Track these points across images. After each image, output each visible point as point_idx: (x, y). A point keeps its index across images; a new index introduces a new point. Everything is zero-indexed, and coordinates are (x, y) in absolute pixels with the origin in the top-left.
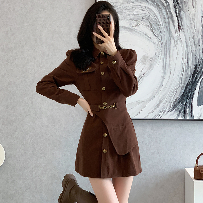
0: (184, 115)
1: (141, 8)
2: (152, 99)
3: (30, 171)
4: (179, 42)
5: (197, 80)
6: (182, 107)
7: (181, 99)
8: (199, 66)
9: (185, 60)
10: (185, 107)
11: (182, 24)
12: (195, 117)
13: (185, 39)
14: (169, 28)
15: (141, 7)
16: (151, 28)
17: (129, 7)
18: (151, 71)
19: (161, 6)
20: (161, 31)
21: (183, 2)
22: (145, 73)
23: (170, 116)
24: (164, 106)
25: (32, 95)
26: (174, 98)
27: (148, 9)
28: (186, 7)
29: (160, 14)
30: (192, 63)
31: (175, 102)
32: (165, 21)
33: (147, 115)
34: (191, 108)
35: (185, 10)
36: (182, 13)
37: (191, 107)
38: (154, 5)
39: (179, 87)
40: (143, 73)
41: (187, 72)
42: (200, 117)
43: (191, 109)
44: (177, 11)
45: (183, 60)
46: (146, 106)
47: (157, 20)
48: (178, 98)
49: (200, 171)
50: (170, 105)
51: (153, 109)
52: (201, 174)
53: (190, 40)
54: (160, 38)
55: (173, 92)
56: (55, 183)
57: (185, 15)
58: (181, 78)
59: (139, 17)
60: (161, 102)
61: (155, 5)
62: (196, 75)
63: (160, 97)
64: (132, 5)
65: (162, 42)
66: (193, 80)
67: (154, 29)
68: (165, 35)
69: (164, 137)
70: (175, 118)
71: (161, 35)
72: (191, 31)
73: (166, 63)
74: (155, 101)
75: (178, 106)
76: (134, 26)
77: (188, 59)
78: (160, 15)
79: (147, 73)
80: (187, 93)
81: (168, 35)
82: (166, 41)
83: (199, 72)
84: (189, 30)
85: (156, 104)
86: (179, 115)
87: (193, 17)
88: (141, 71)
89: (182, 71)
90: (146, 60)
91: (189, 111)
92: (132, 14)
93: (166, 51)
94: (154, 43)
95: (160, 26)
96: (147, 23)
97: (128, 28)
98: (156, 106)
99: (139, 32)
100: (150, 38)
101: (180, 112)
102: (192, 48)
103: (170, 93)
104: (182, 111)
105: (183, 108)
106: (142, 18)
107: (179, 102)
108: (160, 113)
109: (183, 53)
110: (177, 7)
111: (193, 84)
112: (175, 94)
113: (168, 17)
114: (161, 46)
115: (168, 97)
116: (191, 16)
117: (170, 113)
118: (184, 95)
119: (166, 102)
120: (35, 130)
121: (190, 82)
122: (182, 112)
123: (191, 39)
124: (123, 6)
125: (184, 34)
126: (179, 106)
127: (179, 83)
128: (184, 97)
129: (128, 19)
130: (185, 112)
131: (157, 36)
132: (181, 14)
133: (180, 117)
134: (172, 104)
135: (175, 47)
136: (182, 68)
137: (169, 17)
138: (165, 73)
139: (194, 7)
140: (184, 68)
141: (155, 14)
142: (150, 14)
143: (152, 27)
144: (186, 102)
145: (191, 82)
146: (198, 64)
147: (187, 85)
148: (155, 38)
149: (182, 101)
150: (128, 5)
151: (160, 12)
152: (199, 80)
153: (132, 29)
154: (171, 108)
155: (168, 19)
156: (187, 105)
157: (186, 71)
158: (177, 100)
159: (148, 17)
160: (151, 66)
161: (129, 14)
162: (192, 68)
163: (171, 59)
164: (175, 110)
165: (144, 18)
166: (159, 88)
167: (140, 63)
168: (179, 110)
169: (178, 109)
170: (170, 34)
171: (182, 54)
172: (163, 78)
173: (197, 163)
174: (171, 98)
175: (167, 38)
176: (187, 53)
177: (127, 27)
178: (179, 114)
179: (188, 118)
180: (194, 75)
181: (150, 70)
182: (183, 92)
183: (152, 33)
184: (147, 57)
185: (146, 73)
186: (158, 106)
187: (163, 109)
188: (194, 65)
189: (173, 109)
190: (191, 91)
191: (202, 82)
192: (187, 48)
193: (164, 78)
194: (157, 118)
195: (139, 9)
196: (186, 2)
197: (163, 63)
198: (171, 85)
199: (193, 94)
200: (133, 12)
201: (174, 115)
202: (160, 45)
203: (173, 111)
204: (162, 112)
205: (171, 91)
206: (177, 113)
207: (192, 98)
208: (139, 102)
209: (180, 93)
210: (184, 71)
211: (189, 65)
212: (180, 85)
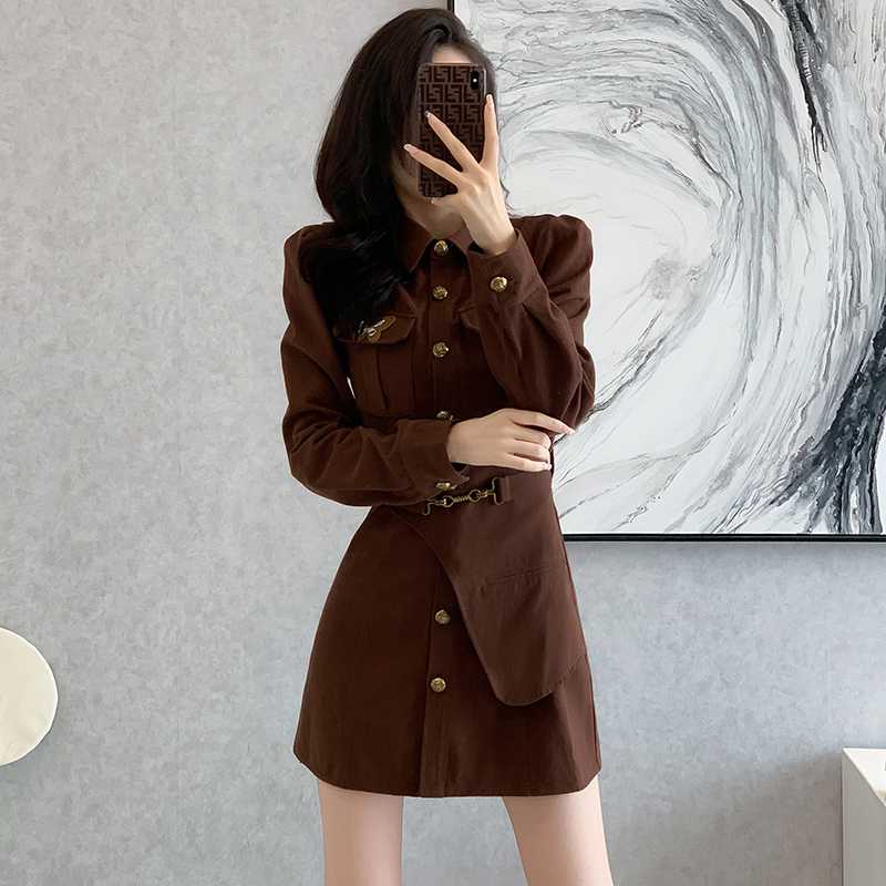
0: (838, 518)
1: (650, 50)
2: (697, 446)
3: (165, 765)
4: (814, 198)
6: (831, 483)
7: (826, 446)
9: (843, 278)
10: (842, 483)
11: (826, 121)
13: (840, 185)
14: (773, 139)
15: (647, 47)
16: (694, 140)
17: (597, 49)
18: (694, 324)
19: (736, 43)
20: (738, 152)
21: (832, 25)
22: (669, 333)
24: (750, 479)
25: (178, 434)
26: (794, 441)
27: (679, 58)
28: (845, 46)
29: (730, 75)
30: (872, 291)
31: (799, 459)
32: (753, 106)
33: (676, 519)
34: (871, 487)
35: (839, 58)
36: (829, 73)
37: (871, 484)
38: (705, 38)
39: (818, 396)
40: (655, 333)
41: (850, 328)
43: (870, 491)
44: (806, 65)
45: (831, 275)
46: (672, 477)
47: (720, 102)
48: (813, 444)
50: (778, 473)
51: (704, 494)
53: (861, 188)
54: (733, 182)
55: (792, 416)
56: (275, 817)
57: (842, 81)
58: (825, 357)
59: (642, 90)
60: (736, 460)
61: (709, 36)
63: (733, 441)
64: (609, 36)
65: (742, 201)
66: (875, 363)
67: (707, 141)
68: (754, 166)
69: (753, 613)
70: (800, 532)
71: (736, 170)
72: (866, 152)
73: (758, 292)
74: (712, 457)
75: (810, 479)
76: (619, 131)
77: (856, 274)
78: (733, 82)
79: (676, 337)
80: (850, 419)
81: (767, 168)
82: (758, 195)
84: (858, 146)
85: (717, 472)
86: (815, 517)
87: (876, 87)
88: (650, 327)
89: (829, 326)
90: (668, 279)
91: (862, 501)
92: (611, 77)
93: (757, 237)
94: (707, 204)
95: (731, 130)
96: (674, 116)
97: (594, 140)
98: (714, 477)
99: (639, 155)
100: (688, 181)
101: (821, 505)
102: (874, 225)
103: (778, 421)
104: (831, 499)
105: (834, 486)
106: (651, 94)
107: (817, 462)
108: (735, 510)
109: (833, 248)
110: (807, 47)
111: (876, 381)
112: (797, 426)
113: (768, 91)
114: (738, 217)
115: (769, 440)
116: (868, 85)
117: (776, 510)
118: (840, 429)
119: (761, 462)
120: (185, 585)
121: (862, 375)
122: (828, 503)
123: (870, 186)
124: (569, 43)
125: (837, 166)
126: (818, 479)
127: (817, 379)
128: (839, 440)
129: (593, 97)
130: (841, 505)
131: (718, 175)
132: (824, 75)
133: (822, 529)
134: (785, 469)
135: (799, 221)
136: (827, 311)
137: (771, 92)
138: (755, 336)
139: (878, 45)
140: (837, 312)
141: (709, 75)
142: (690, 78)
143: (696, 134)
144: (849, 459)
145: (867, 374)
147: (853, 386)
148: (711, 180)
149: (829, 454)
150: (593, 37)
151: (733, 68)
153: (607, 143)
154: (781, 489)
155: (768, 100)
156: (851, 475)
157: (847, 324)
158: (805, 453)
159: (679, 90)
160: (693, 303)
161: (597, 77)
162: (875, 312)
163: (782, 271)
164: (797, 494)
165: (661, 93)
166: (731, 401)
167: (643, 294)
168: (818, 495)
169: (811, 490)
170: (776, 163)
171: (827, 252)
172: (746, 356)
174: (779, 446)
175: (763, 184)
176: (852, 245)
177: (587, 136)
178: (818, 513)
179: (855, 531)
180: (879, 341)
181: (691, 320)
182: (832, 416)
183: (697, 160)
184: (676, 266)
185: (673, 334)
186: (725, 477)
187: (748, 490)
188: (881, 299)
189: (790, 490)
190: (868, 412)
192: (850, 223)
193: (751, 358)
194: (721, 530)
195: (642, 56)
196: (847, 26)
197: (746, 291)
198: (780, 385)
199: (876, 423)
200: (611, 71)
201: (795, 517)
202: (734, 211)
203: (791, 498)
204: (742, 504)
205: (782, 413)
206: (807, 511)
207: (875, 444)
208: (642, 462)
209: (822, 422)
210: (836, 323)
211: (859, 297)
212: (822, 386)
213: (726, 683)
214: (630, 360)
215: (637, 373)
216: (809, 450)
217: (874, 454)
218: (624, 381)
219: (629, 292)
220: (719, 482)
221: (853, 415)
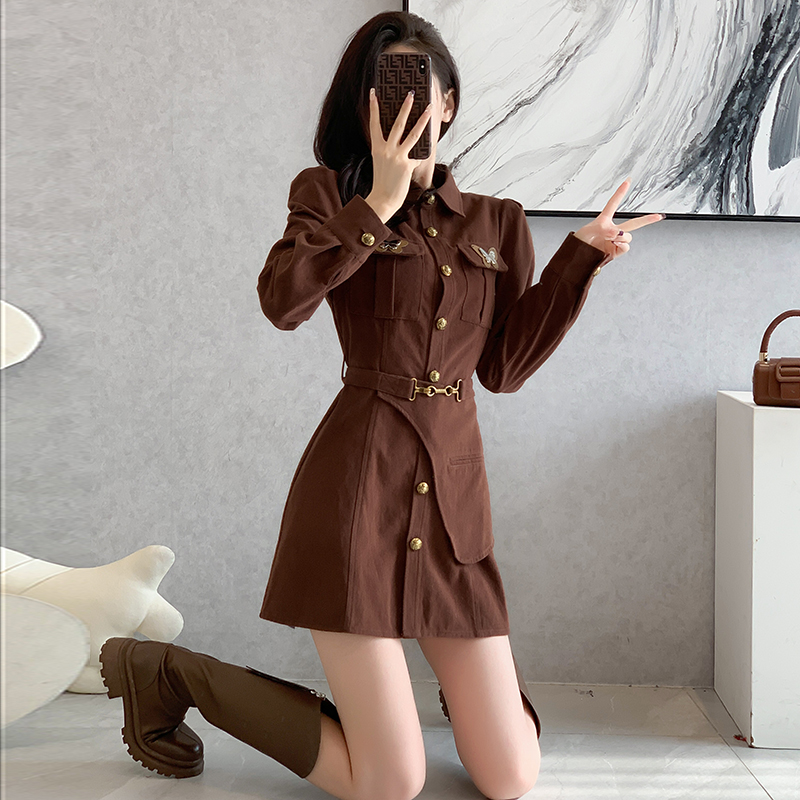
0: (720, 201)
2: (606, 138)
3: (161, 394)
5: (771, 74)
6: (715, 172)
7: (712, 141)
8: (779, 20)
10: (724, 172)
12: (761, 210)
18: (605, 35)
22: (584, 41)
23: (669, 204)
24: (649, 166)
26: (685, 136)
30: (754, 10)
31: (689, 151)
33: (587, 199)
34: (747, 176)
37: (747, 173)
39: (706, 99)
40: (573, 41)
41: (734, 41)
42: (777, 208)
43: (747, 179)
46: (584, 164)
48: (701, 139)
49: (775, 372)
50: (672, 161)
51: (610, 178)
52: (779, 383)
55: (685, 115)
56: (252, 438)
58: (713, 65)
60: (638, 150)
62: (767, 55)
63: (636, 135)
66: (754, 71)
70: (689, 211)
73: (658, 9)
75: (698, 168)
79: (590, 45)
80: (732, 118)
83: (780, 42)
85: (621, 161)
86: (701, 200)
88: (570, 35)
89: (717, 39)
91: (740, 187)
98: (619, 164)
101: (707, 189)
103: (673, 118)
104: (715, 185)
105: (717, 174)
107: (704, 154)
108: (636, 192)
111: (754, 87)
112: (688, 124)
115: (665, 135)
117: (669, 193)
118: (723, 127)
119: (658, 153)
120: (179, 248)
121: (743, 81)
122: (712, 188)
126: (704, 168)
127: (707, 84)
128: (722, 136)
130: (723, 190)
133: (706, 210)
134: (678, 159)
136: (716, 27)
138: (655, 46)
140: (724, 27)
144: (730, 152)
145: (747, 81)
146: (775, 14)
147: (735, 91)
149: (714, 147)
152: (776, 72)
154: (674, 176)
156: (731, 165)
157: (732, 38)
158: (695, 146)
160: (604, 16)
162: (756, 28)
164: (687, 180)
166: (634, 101)
167: (564, 7)
168: (705, 181)
169: (699, 177)
172: (648, 63)
173: (763, 349)
174: (673, 139)
178: (703, 196)
179: (734, 212)
180: (759, 52)
181: (602, 31)
182: (718, 115)
185: (588, 42)
186: (628, 165)
187: (647, 176)
188: (760, 18)
189: (682, 176)
190: (747, 113)
191: (787, 82)
193: (652, 64)
194: (624, 209)
197: (649, 7)
198: (676, 88)
199: (753, 122)
201: (685, 199)
203: (683, 184)
204: (642, 188)
205: (676, 112)
206: (695, 195)
207: (752, 140)
208: (560, 151)
209: (709, 121)
210: (723, 37)
211: (742, 15)
212: (710, 91)
213: (625, 338)
214: (552, 63)
215: (558, 74)
216: (698, 144)
217: (750, 149)
218: (547, 81)
219: (553, 5)
220: (623, 168)
221: (735, 115)
